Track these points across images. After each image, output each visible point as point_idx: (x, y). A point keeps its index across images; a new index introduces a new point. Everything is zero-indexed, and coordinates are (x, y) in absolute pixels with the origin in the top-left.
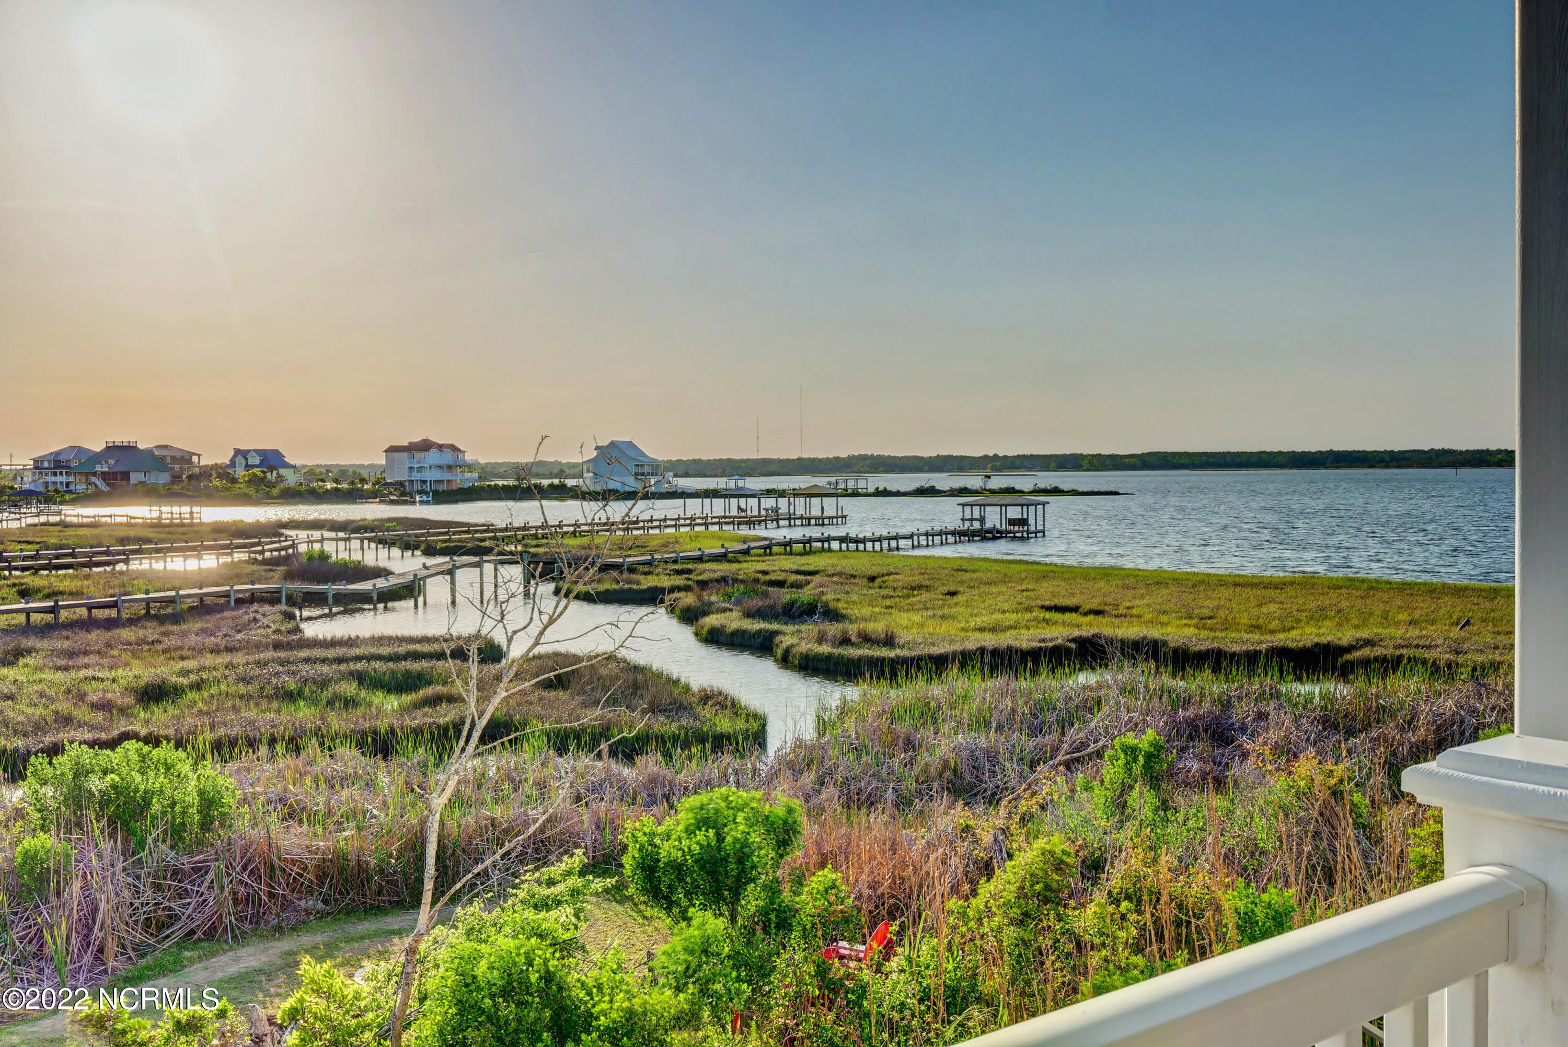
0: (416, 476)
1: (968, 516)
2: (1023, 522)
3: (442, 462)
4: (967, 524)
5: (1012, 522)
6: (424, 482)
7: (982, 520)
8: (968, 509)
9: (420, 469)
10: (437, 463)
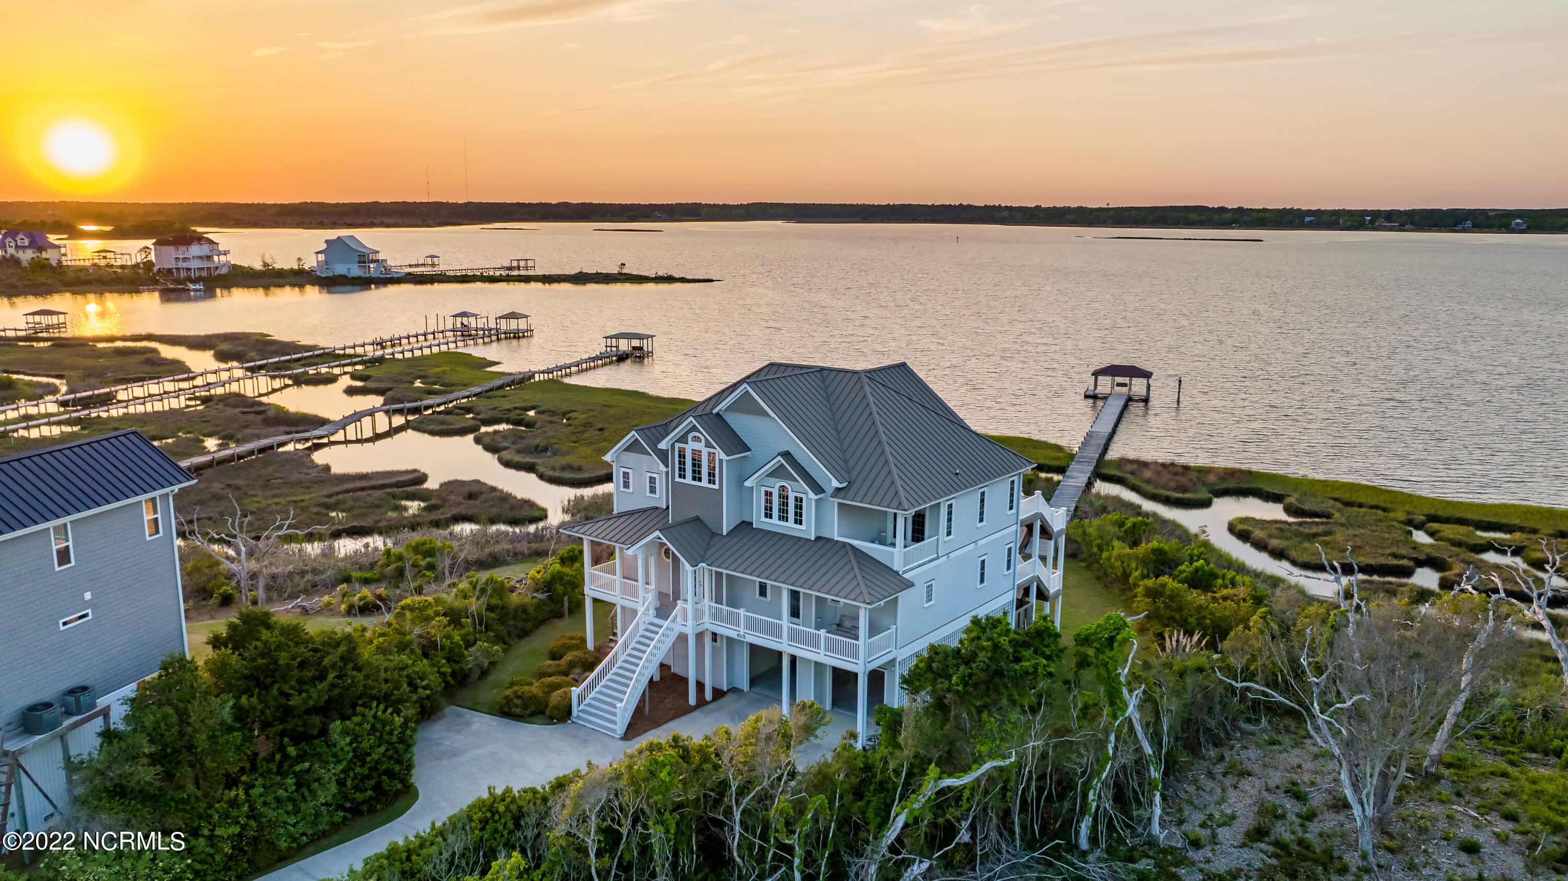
0: (182, 265)
1: (609, 344)
2: (640, 348)
3: (202, 254)
4: (609, 349)
5: (634, 348)
6: (189, 269)
7: (617, 347)
8: (609, 340)
9: (185, 259)
10: (198, 254)
